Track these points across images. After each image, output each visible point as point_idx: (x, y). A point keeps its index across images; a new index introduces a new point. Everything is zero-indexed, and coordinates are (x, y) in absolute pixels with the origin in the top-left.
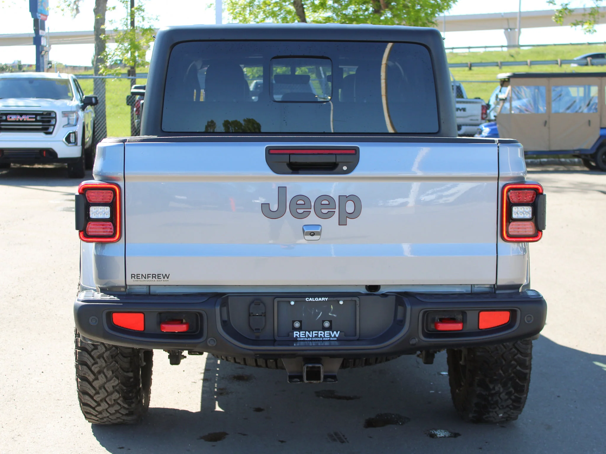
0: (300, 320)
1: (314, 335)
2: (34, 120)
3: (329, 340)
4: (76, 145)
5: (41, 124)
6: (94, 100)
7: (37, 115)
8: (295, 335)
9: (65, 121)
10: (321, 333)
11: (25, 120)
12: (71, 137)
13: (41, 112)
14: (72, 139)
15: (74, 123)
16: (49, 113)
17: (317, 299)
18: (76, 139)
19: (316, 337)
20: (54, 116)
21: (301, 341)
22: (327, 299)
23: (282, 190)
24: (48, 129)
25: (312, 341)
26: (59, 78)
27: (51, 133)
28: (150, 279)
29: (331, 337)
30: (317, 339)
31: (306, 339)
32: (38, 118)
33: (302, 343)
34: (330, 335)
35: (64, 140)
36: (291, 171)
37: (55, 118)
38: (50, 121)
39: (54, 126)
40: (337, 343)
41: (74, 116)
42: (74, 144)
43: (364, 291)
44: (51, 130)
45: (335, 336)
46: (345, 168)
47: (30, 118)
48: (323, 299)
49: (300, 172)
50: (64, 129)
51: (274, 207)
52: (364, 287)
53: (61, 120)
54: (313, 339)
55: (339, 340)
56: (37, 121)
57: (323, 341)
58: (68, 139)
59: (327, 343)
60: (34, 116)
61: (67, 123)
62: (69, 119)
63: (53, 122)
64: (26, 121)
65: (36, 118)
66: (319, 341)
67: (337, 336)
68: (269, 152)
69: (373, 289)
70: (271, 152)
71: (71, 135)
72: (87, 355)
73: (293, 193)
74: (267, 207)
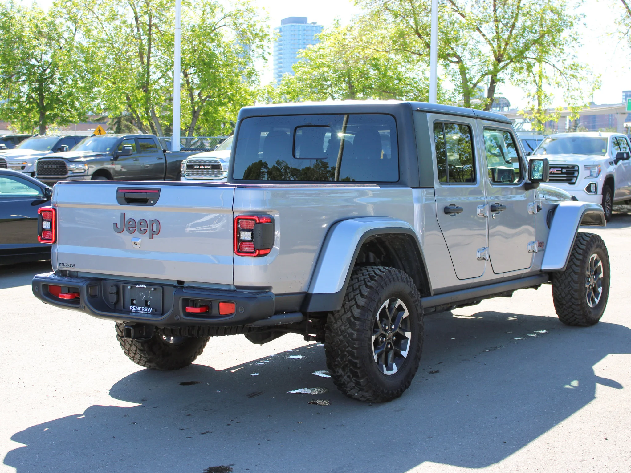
2: (560, 172)
3: (147, 313)
4: (597, 194)
5: (565, 175)
6: (625, 156)
7: (562, 168)
8: (131, 308)
9: (587, 173)
10: (143, 309)
11: (552, 172)
12: (592, 187)
13: (566, 166)
14: (593, 189)
15: (595, 175)
16: (573, 167)
17: (141, 286)
18: (596, 188)
19: (141, 310)
20: (577, 169)
22: (146, 286)
23: (123, 215)
24: (571, 180)
25: (139, 313)
26: (600, 137)
27: (574, 183)
28: (67, 266)
29: (148, 311)
30: (141, 312)
31: (136, 311)
32: (564, 171)
33: (134, 314)
35: (585, 189)
36: (126, 203)
37: (578, 171)
38: (573, 174)
39: (577, 177)
40: (150, 315)
41: (595, 169)
42: (594, 193)
44: (574, 181)
45: (150, 311)
46: (152, 202)
47: (556, 171)
48: (144, 286)
49: (131, 204)
50: (586, 180)
51: (119, 225)
52: (176, 282)
53: (582, 173)
55: (152, 314)
56: (562, 173)
58: (588, 189)
59: (146, 315)
60: (560, 169)
61: (589, 175)
62: (591, 172)
63: (576, 174)
64: (554, 174)
65: (561, 171)
66: (142, 313)
68: (118, 191)
69: (181, 283)
71: (592, 185)
73: (128, 217)
74: (116, 225)
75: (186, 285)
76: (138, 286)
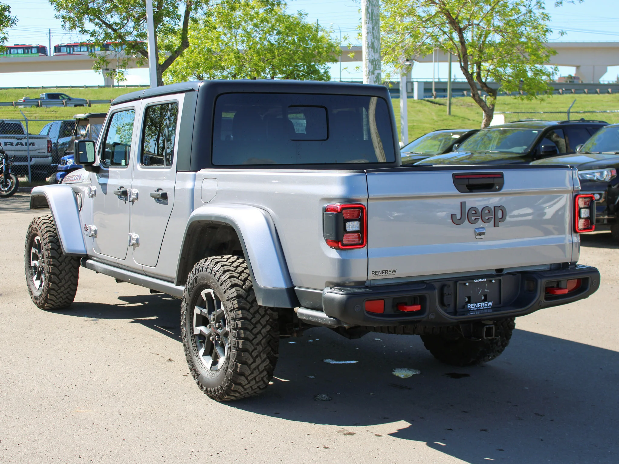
0: (468, 296)
1: (479, 305)
3: (487, 308)
8: (468, 307)
10: (483, 304)
17: (480, 280)
19: (480, 307)
21: (471, 310)
22: (485, 279)
23: (462, 204)
25: (477, 310)
28: (384, 274)
29: (488, 306)
30: (480, 308)
31: (474, 309)
33: (472, 312)
34: (487, 305)
36: (468, 190)
40: (491, 310)
43: (494, 273)
46: (498, 187)
48: (484, 280)
51: (458, 217)
52: (495, 270)
54: (478, 309)
55: (492, 307)
57: (483, 309)
59: (486, 311)
66: (481, 309)
67: (491, 305)
68: (454, 176)
69: (499, 271)
70: (457, 177)
72: (249, 344)
73: (468, 206)
74: (453, 216)
75: (505, 272)
76: (477, 281)
